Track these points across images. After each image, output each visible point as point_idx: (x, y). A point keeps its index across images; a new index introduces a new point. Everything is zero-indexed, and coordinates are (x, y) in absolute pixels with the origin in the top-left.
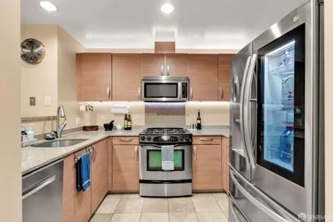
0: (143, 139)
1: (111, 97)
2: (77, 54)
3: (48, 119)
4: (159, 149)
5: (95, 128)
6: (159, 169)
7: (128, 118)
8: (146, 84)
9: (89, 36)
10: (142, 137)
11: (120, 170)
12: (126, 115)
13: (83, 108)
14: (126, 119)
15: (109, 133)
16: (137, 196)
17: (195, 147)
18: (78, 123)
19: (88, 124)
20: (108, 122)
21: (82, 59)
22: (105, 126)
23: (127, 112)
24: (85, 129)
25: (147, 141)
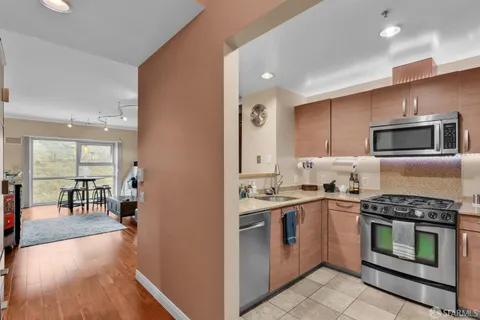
0: (366, 207)
1: (329, 152)
2: (296, 108)
3: (268, 176)
4: (389, 224)
5: (314, 188)
6: (389, 253)
7: (354, 178)
8: (375, 132)
9: (309, 83)
10: (365, 205)
11: (336, 241)
12: (352, 175)
13: (300, 165)
14: (352, 179)
15: (329, 195)
16: (359, 280)
17: (465, 235)
18: (296, 181)
19: (307, 183)
20: (329, 182)
21: (301, 111)
22: (325, 186)
23: (353, 171)
24: (304, 188)
25: (371, 210)
